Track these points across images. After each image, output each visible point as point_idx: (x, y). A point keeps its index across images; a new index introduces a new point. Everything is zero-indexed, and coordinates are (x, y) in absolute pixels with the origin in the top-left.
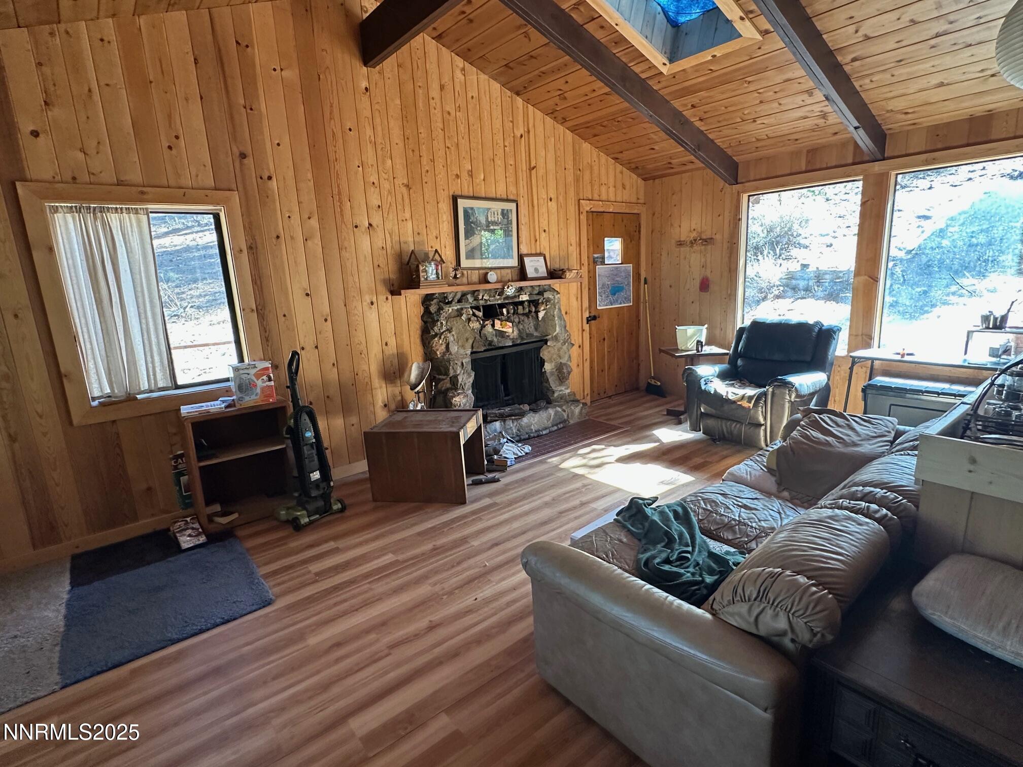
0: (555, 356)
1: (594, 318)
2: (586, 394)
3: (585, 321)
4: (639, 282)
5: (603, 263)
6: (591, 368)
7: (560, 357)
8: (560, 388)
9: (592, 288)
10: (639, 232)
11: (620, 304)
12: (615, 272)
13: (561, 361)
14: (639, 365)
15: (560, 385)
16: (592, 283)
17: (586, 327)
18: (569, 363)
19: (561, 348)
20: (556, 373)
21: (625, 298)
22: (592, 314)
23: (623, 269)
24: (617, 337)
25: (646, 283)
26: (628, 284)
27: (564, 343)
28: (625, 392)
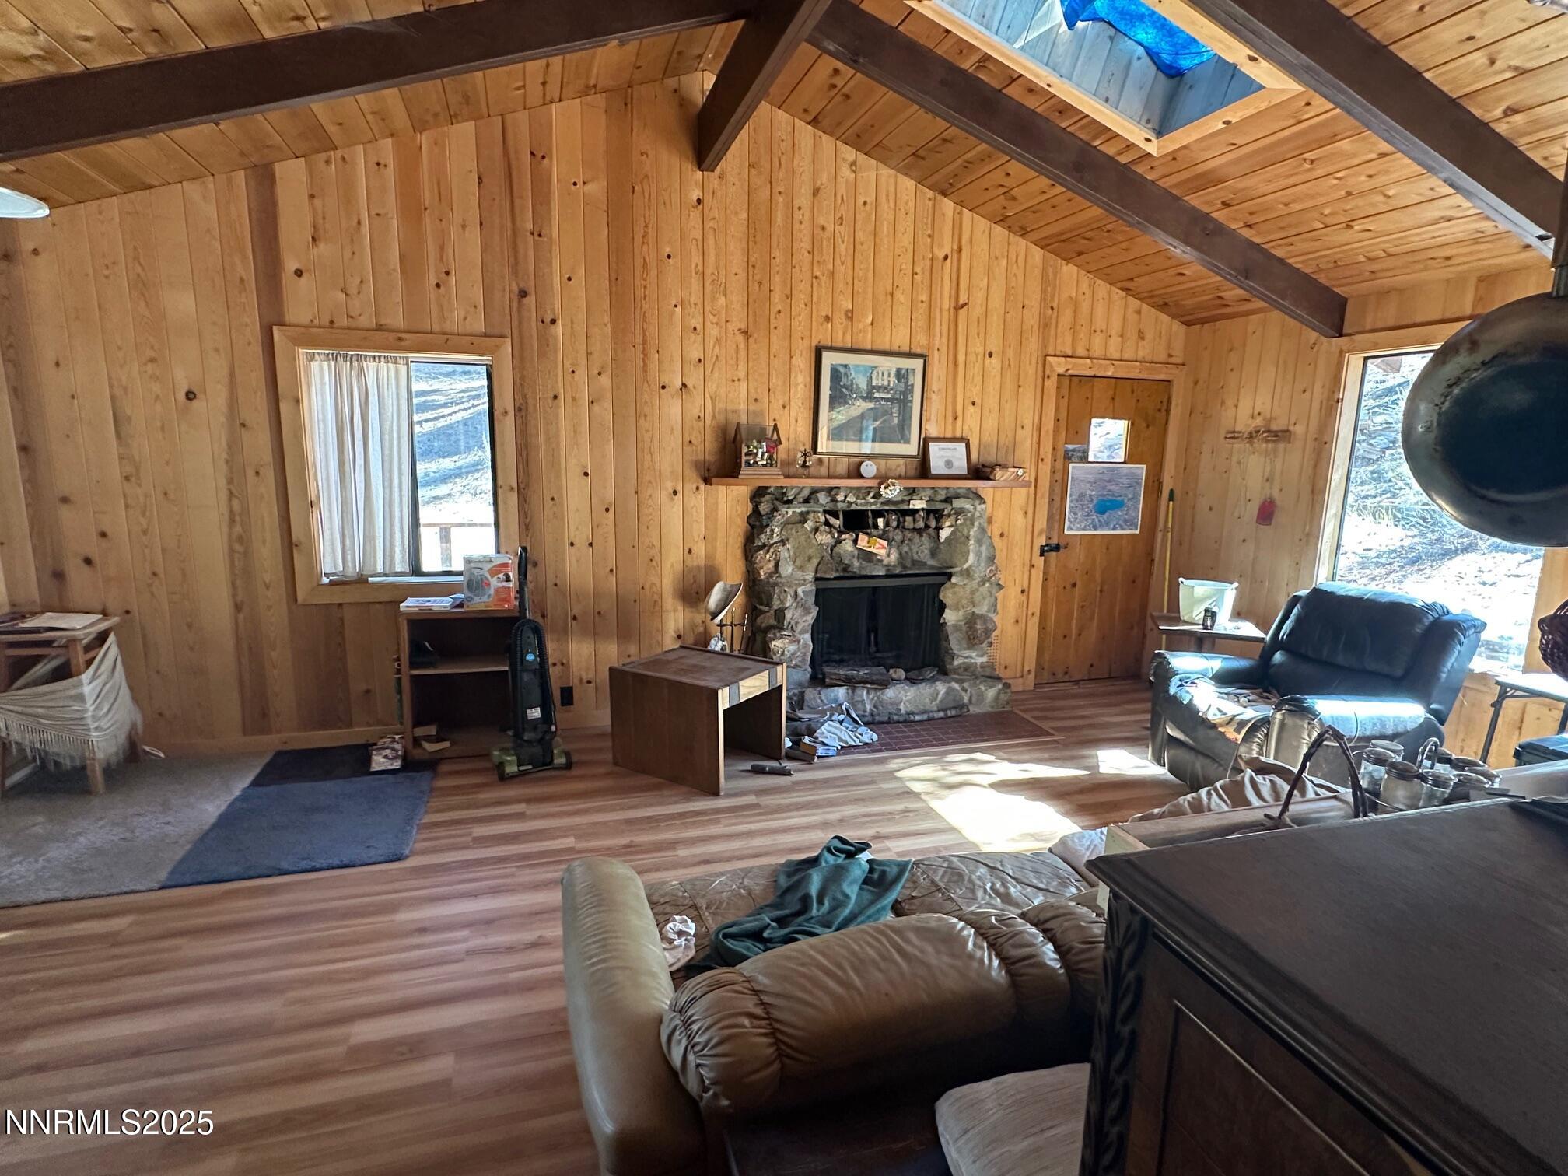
0: (964, 602)
1: (1057, 548)
2: (1026, 669)
3: (1036, 550)
4: (1159, 497)
5: (1084, 459)
6: (1042, 628)
7: (974, 604)
8: (967, 653)
9: (1057, 498)
10: (1168, 411)
11: (1114, 529)
12: (1107, 477)
13: (976, 610)
14: (1144, 636)
15: (969, 648)
16: (1058, 490)
17: (1039, 561)
18: (991, 615)
19: (977, 590)
20: (964, 629)
21: (1126, 521)
22: (1055, 541)
23: (1126, 471)
24: (1103, 583)
25: (1171, 498)
26: (1135, 498)
27: (984, 582)
28: (1110, 678)
